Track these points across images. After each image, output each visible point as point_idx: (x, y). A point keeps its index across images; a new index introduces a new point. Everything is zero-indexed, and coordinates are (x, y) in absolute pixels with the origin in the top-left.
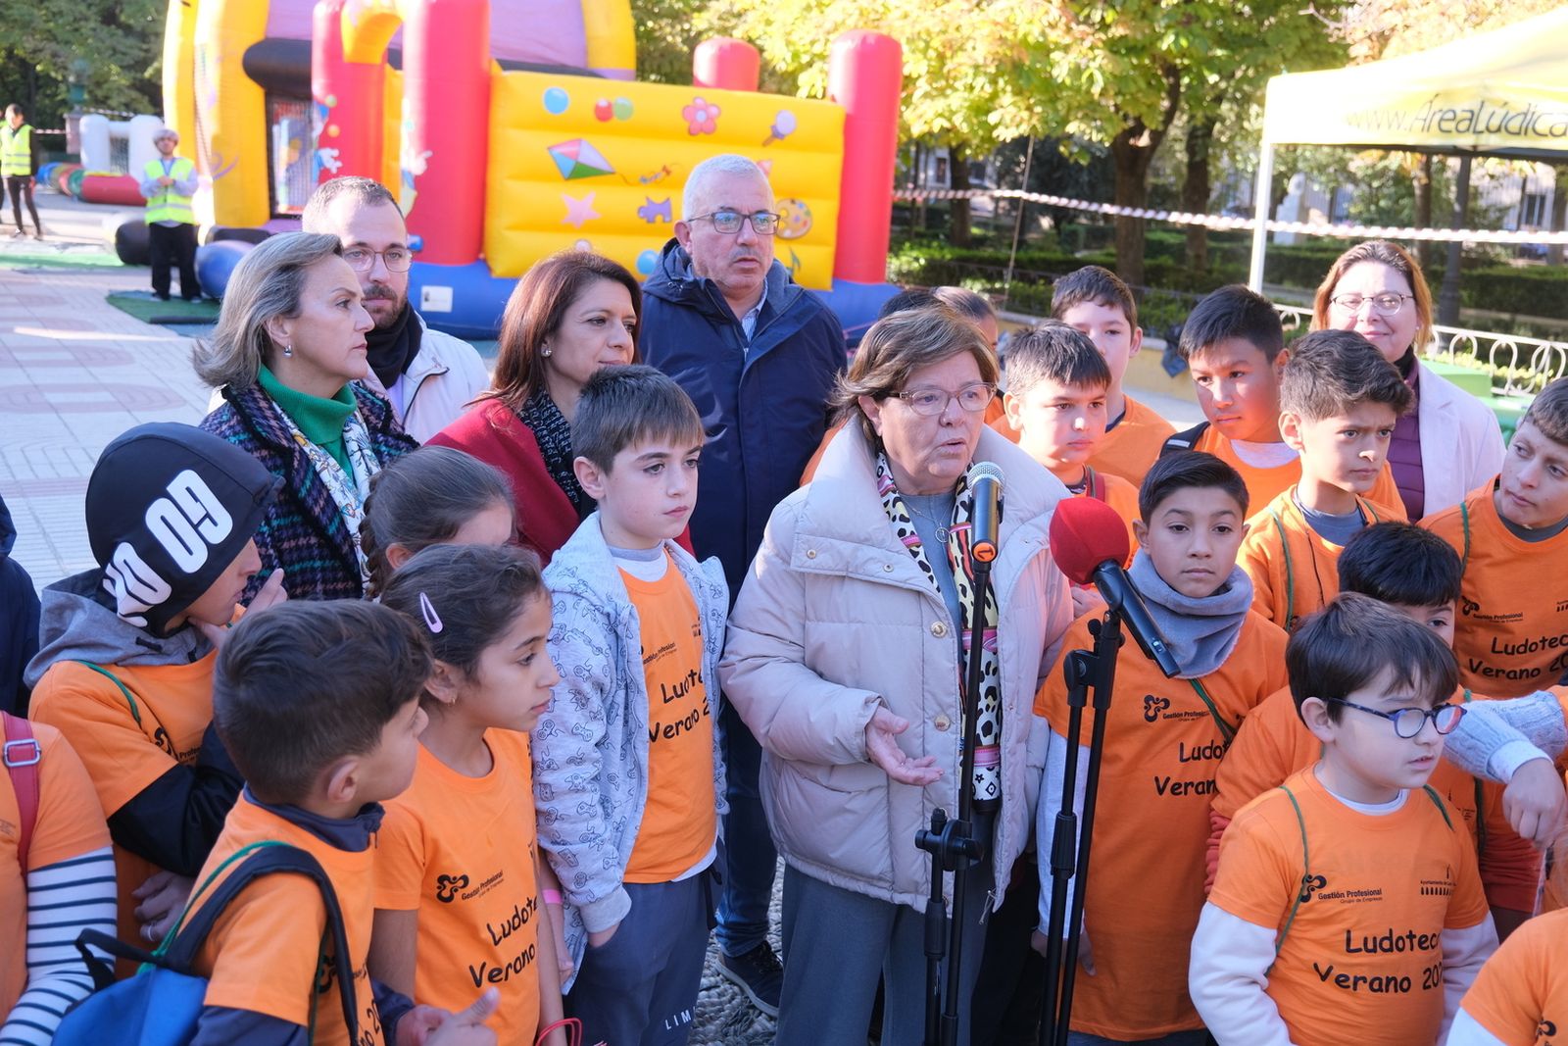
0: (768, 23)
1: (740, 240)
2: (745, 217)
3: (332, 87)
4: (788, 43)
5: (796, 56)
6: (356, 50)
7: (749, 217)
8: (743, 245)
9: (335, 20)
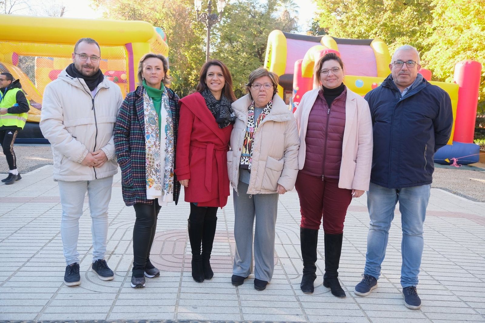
0: (436, 63)
1: (402, 69)
2: (404, 62)
3: (298, 85)
4: (442, 69)
5: (445, 73)
6: (305, 74)
7: (406, 62)
8: (403, 70)
9: (300, 65)
